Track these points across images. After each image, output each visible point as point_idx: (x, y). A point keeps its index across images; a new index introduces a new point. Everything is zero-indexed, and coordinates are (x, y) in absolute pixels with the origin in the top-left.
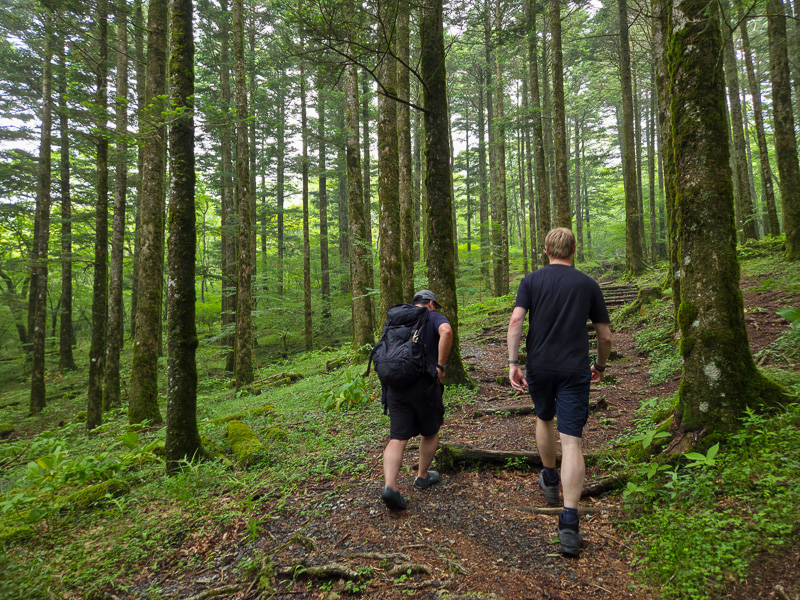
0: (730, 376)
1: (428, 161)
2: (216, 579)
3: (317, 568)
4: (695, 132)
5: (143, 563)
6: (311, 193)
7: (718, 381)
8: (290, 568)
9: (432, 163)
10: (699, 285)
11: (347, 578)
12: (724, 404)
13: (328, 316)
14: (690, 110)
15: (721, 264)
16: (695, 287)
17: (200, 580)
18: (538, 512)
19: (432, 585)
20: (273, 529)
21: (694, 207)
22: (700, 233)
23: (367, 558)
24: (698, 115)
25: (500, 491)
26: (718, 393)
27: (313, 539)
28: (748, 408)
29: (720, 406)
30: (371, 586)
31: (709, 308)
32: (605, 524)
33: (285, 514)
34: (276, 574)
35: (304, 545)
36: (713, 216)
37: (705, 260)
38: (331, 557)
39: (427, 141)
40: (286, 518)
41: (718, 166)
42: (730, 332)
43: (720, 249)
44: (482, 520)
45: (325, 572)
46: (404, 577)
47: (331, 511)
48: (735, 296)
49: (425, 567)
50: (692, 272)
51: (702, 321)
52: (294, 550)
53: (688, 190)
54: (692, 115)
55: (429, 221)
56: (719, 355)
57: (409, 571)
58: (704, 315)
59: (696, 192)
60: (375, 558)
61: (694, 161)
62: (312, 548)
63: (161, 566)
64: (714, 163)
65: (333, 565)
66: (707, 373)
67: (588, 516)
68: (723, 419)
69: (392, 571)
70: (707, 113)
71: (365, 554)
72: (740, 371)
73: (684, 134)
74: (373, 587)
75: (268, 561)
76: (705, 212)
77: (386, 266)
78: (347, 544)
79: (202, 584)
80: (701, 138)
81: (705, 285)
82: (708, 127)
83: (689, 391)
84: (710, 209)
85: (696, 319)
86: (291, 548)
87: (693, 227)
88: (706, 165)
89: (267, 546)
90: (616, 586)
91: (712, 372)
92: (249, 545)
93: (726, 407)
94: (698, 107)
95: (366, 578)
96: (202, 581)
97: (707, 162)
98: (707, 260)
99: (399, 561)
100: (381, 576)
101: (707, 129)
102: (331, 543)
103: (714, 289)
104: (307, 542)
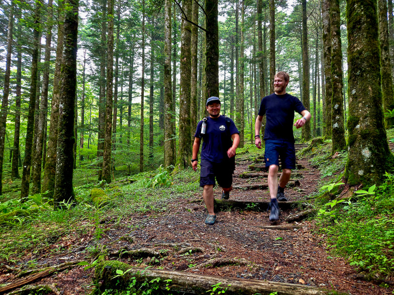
0: (376, 155)
1: (207, 58)
2: (72, 258)
3: (134, 251)
4: (360, 19)
5: (30, 251)
6: (146, 97)
7: (369, 158)
8: (117, 251)
9: (209, 59)
10: (360, 105)
11: (151, 255)
12: (372, 171)
13: (152, 156)
14: (357, 8)
15: (373, 93)
16: (358, 106)
17: (62, 258)
18: (265, 228)
19: (205, 257)
20: (110, 234)
21: (359, 62)
22: (362, 75)
23: (165, 246)
24: (362, 10)
25: (243, 219)
26: (369, 165)
27: (134, 238)
28: (386, 173)
29: (370, 172)
30: (167, 260)
31: (366, 117)
32: (306, 232)
33: (118, 228)
34: (109, 254)
35: (128, 241)
36: (369, 66)
37: (364, 91)
38: (143, 246)
39: (207, 48)
40: (119, 230)
41: (372, 39)
42: (377, 130)
43: (373, 84)
44: (233, 231)
45: (138, 253)
46: (187, 254)
47: (146, 226)
48: (380, 111)
49: (200, 248)
50: (356, 98)
51: (361, 124)
52: (121, 243)
53: (356, 52)
54: (358, 11)
55: (206, 90)
56: (371, 143)
57: (191, 251)
58: (363, 121)
59: (360, 53)
60: (170, 246)
61: (359, 36)
62: (132, 242)
63: (40, 252)
64: (370, 37)
65: (144, 249)
66: (363, 154)
67: (295, 229)
68: (371, 179)
69: (180, 251)
70: (368, 9)
71: (164, 244)
72: (382, 152)
73: (354, 21)
74: (168, 260)
75: (105, 248)
76: (365, 64)
77: (182, 120)
78: (153, 240)
79: (63, 260)
80: (364, 23)
81: (364, 105)
82: (368, 17)
83: (352, 164)
84: (368, 62)
85: (358, 124)
86: (120, 242)
87: (358, 73)
88: (366, 38)
89: (106, 242)
90: (319, 258)
91: (366, 153)
92: (95, 242)
93: (374, 173)
94: (362, 6)
95: (163, 255)
96: (64, 259)
97: (367, 36)
98: (366, 91)
99: (185, 246)
100: (173, 254)
101: (367, 18)
102: (144, 240)
103: (368, 107)
104: (130, 239)
